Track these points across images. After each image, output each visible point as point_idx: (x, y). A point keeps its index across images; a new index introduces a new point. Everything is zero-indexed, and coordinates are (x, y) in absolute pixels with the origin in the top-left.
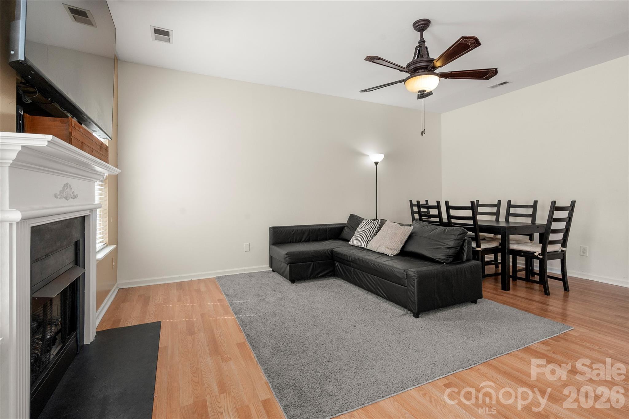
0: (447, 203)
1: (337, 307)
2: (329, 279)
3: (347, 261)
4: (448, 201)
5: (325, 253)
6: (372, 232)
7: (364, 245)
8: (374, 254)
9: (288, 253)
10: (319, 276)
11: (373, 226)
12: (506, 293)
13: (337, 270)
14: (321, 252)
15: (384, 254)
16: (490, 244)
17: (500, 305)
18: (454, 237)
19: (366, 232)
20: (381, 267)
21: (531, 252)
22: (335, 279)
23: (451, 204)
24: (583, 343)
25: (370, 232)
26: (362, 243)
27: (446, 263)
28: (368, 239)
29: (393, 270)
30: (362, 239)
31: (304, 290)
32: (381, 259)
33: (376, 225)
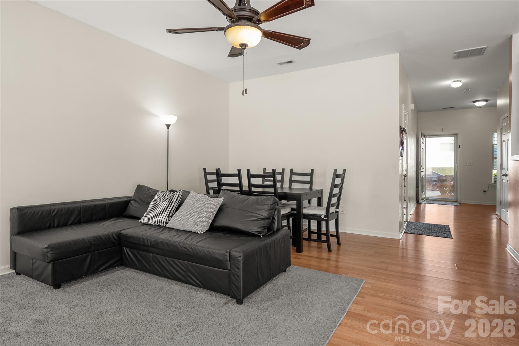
0: (248, 171)
1: (138, 314)
2: (115, 272)
3: (144, 245)
4: (250, 169)
5: (109, 238)
6: (172, 205)
7: (162, 223)
8: (180, 234)
9: (49, 245)
10: (100, 270)
11: (173, 199)
12: (302, 255)
13: (126, 257)
14: (103, 237)
15: (192, 231)
16: (285, 210)
17: (304, 269)
18: (267, 207)
19: (164, 207)
20: (194, 249)
21: (317, 215)
22: (122, 271)
23: (252, 173)
24: (378, 293)
25: (169, 206)
26: (160, 221)
27: (262, 235)
28: (168, 215)
29: (212, 253)
30: (160, 215)
31: (80, 296)
32: (192, 239)
33: (176, 198)
